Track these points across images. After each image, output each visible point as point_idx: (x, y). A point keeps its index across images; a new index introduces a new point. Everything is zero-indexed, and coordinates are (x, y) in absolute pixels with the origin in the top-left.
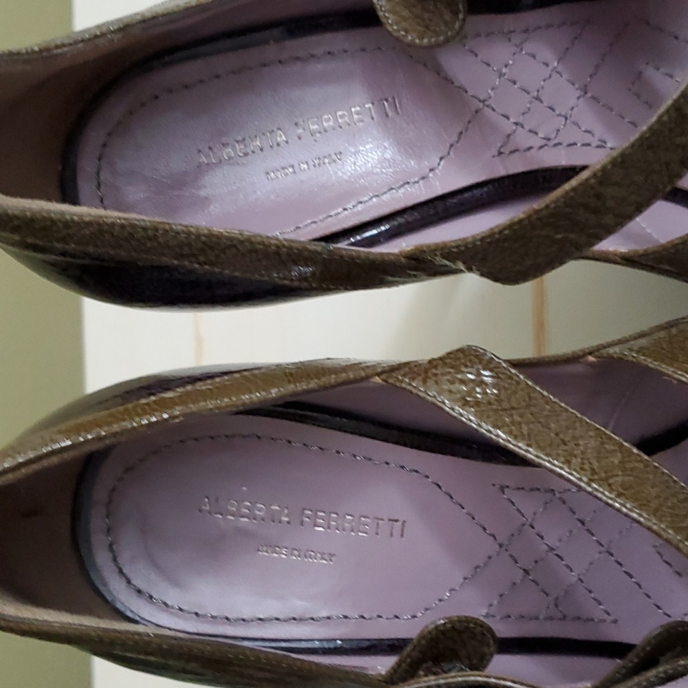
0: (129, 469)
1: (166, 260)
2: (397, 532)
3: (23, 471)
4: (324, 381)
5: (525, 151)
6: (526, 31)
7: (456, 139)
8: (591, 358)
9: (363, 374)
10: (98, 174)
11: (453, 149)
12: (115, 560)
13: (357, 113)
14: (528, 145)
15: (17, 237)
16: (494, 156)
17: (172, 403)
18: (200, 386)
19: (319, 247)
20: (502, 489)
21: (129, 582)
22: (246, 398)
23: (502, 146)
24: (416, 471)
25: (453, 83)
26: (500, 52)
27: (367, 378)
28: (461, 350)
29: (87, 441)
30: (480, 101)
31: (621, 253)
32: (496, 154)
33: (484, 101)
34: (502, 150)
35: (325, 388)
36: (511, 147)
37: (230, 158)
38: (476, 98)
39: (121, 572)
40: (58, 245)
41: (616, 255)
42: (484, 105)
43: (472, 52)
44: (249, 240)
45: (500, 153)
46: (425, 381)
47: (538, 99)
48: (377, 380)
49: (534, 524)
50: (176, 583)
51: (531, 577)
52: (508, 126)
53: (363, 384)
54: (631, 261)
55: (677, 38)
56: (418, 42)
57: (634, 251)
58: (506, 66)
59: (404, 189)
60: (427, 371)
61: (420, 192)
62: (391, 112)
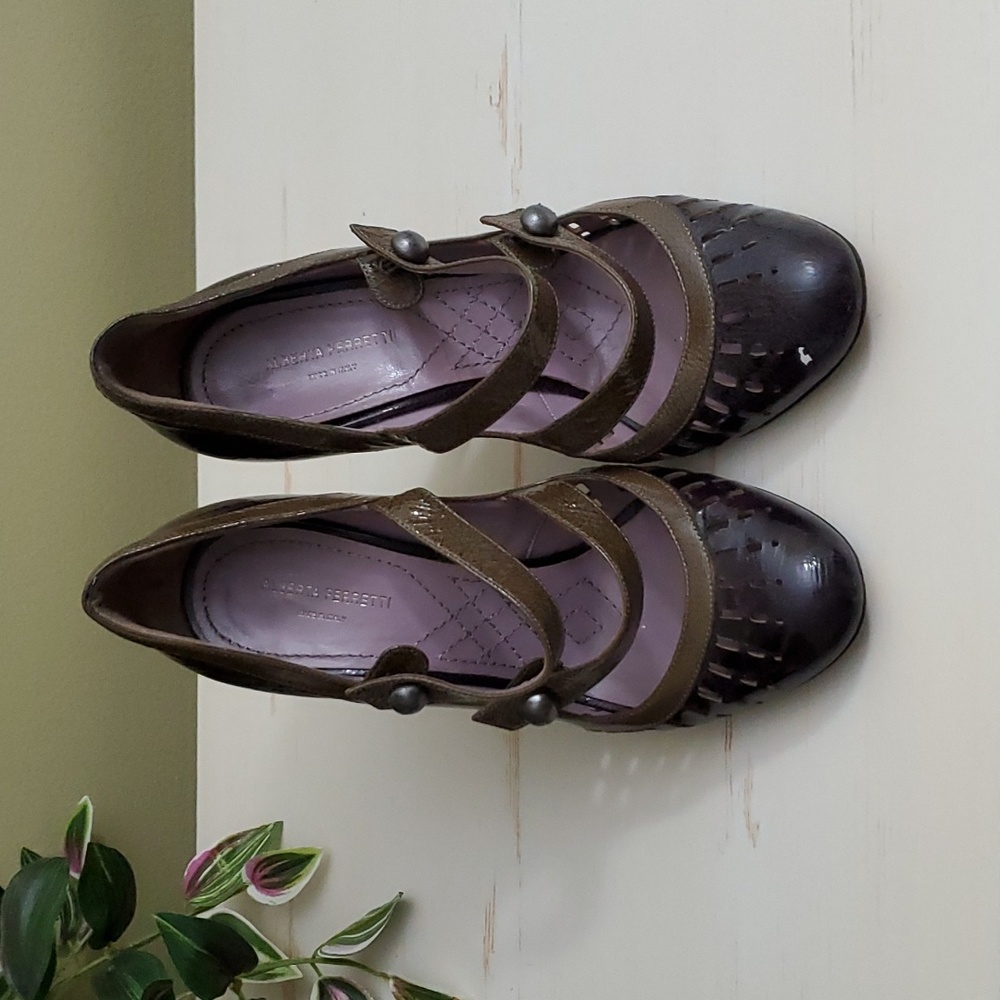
0: (218, 560)
1: (239, 432)
2: (385, 604)
3: (154, 551)
4: (333, 506)
5: (474, 366)
7: (428, 358)
8: (504, 498)
9: (356, 503)
10: (204, 372)
11: (425, 364)
12: (208, 616)
13: (367, 339)
14: (476, 362)
15: (154, 418)
16: (452, 369)
17: (241, 517)
18: (259, 507)
19: (326, 427)
20: (454, 580)
21: (216, 631)
22: (285, 515)
23: (458, 363)
25: (429, 322)
26: (462, 302)
27: (358, 506)
28: (414, 491)
29: (190, 536)
30: (446, 333)
32: (454, 368)
33: (448, 334)
34: (458, 365)
35: (333, 510)
36: (464, 363)
37: (287, 365)
38: (443, 331)
39: (211, 624)
40: (178, 423)
42: (448, 336)
43: (443, 302)
44: (286, 423)
45: (456, 368)
46: (390, 508)
47: (486, 332)
48: (365, 507)
49: (475, 603)
50: (245, 632)
51: (472, 637)
52: (463, 350)
53: (357, 509)
54: (522, 439)
55: (589, 288)
56: (393, 306)
57: (524, 434)
58: (465, 311)
59: (393, 389)
60: (392, 502)
61: (403, 391)
62: (388, 340)
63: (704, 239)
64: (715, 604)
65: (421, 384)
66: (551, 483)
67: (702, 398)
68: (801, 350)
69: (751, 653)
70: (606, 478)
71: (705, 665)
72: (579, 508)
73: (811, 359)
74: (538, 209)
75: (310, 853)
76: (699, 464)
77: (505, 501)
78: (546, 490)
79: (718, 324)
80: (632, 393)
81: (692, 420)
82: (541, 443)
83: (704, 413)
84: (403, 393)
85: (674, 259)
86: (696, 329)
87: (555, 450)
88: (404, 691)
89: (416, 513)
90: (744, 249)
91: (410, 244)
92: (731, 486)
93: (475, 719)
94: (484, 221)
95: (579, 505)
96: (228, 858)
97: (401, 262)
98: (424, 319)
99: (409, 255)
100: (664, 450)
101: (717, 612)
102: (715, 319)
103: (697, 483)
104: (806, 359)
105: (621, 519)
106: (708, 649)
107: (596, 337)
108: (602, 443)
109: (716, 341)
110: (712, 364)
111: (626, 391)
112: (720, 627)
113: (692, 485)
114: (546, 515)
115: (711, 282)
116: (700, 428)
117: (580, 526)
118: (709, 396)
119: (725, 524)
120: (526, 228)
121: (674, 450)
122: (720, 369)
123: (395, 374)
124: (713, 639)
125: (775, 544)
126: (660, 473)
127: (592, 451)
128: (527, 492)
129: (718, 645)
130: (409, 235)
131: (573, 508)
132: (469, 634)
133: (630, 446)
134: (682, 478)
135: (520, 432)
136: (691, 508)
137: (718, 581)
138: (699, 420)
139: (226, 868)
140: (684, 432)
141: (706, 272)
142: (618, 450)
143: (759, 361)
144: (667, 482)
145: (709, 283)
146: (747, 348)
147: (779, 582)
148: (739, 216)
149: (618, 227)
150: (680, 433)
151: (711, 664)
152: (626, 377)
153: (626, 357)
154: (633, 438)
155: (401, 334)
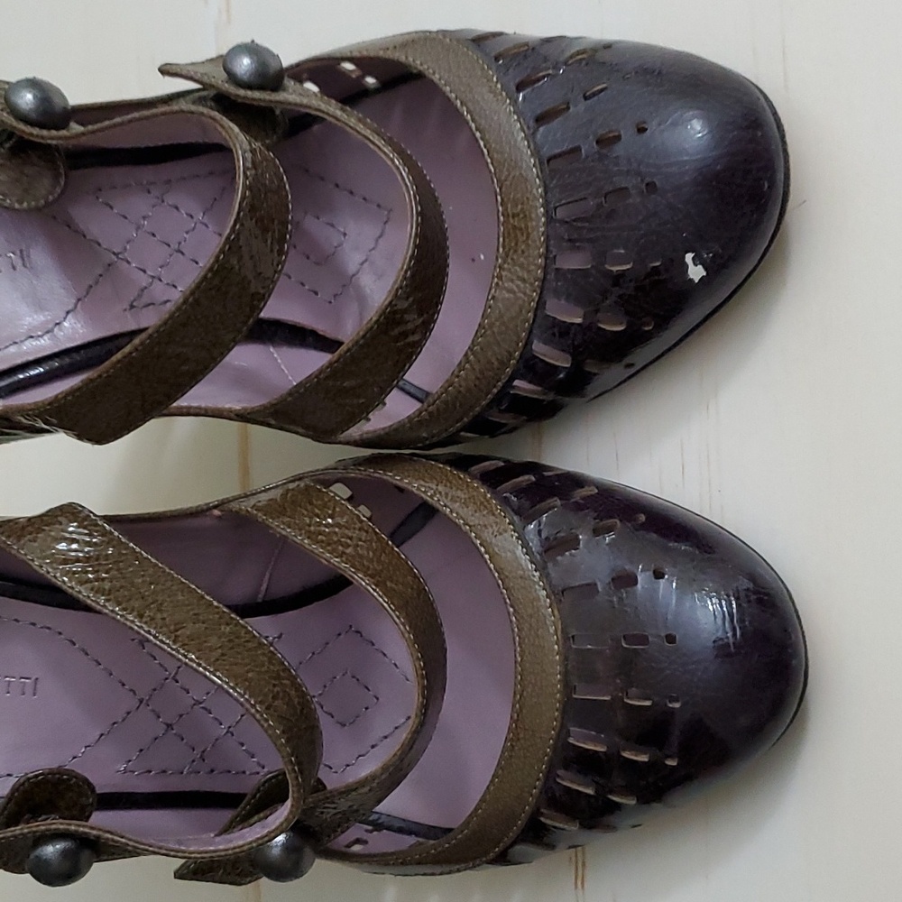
2: (29, 690)
5: (161, 304)
6: (169, 182)
7: (85, 293)
8: (216, 512)
11: (80, 303)
14: (165, 299)
16: (125, 310)
20: (142, 643)
23: (135, 300)
24: (49, 628)
25: (84, 236)
26: (138, 205)
30: (114, 253)
31: (236, 410)
32: (128, 307)
33: (117, 254)
34: (135, 304)
36: (145, 300)
38: (109, 251)
41: (231, 412)
42: (118, 257)
43: (107, 204)
45: (132, 307)
46: (19, 539)
47: (179, 251)
49: (177, 678)
51: (174, 732)
52: (143, 280)
54: (243, 417)
55: (337, 186)
56: (17, 206)
57: (245, 409)
58: (144, 218)
59: (27, 343)
60: (23, 528)
61: (45, 345)
62: (19, 263)
63: (519, 88)
64: (565, 674)
65: (74, 331)
66: (291, 486)
67: (528, 343)
68: (689, 257)
69: (626, 754)
70: (379, 474)
71: (550, 774)
72: (338, 525)
73: (705, 274)
74: (252, 49)
76: (521, 448)
77: (219, 517)
78: (284, 496)
79: (550, 220)
80: (416, 337)
81: (512, 378)
82: (273, 422)
83: (531, 367)
84: (44, 348)
85: (473, 120)
86: (513, 233)
87: (297, 433)
88: (51, 850)
89: (62, 546)
90: (586, 98)
91: (35, 97)
92: (575, 481)
93: (180, 875)
94: (166, 71)
95: (338, 520)
97: (21, 126)
98: (76, 231)
99: (34, 116)
100: (466, 428)
101: (568, 688)
102: (547, 213)
103: (521, 479)
104: (696, 273)
105: (401, 534)
106: (554, 748)
107: (352, 259)
108: (369, 420)
109: (547, 249)
110: (542, 289)
111: (405, 335)
112: (575, 711)
113: (514, 480)
114: (285, 537)
115: (536, 152)
116: (524, 390)
117: (340, 556)
118: (540, 339)
119: (573, 543)
120: (232, 77)
121: (484, 427)
122: (557, 294)
123: (32, 319)
124: (563, 732)
125: (659, 575)
126: (462, 463)
127: (355, 432)
128: (253, 501)
129: (571, 740)
130: (33, 84)
131: (327, 525)
132: (169, 726)
133: (414, 422)
134: (498, 469)
135: (237, 407)
136: (516, 518)
137: (567, 638)
138: (522, 378)
140: (497, 400)
141: (526, 138)
142: (396, 430)
143: (618, 279)
144: (473, 477)
145: (532, 155)
146: (601, 257)
147: (671, 639)
148: (573, 51)
149: (377, 91)
150: (492, 401)
151: (560, 772)
152: (405, 311)
153: (405, 278)
154: (420, 412)
155: (41, 256)
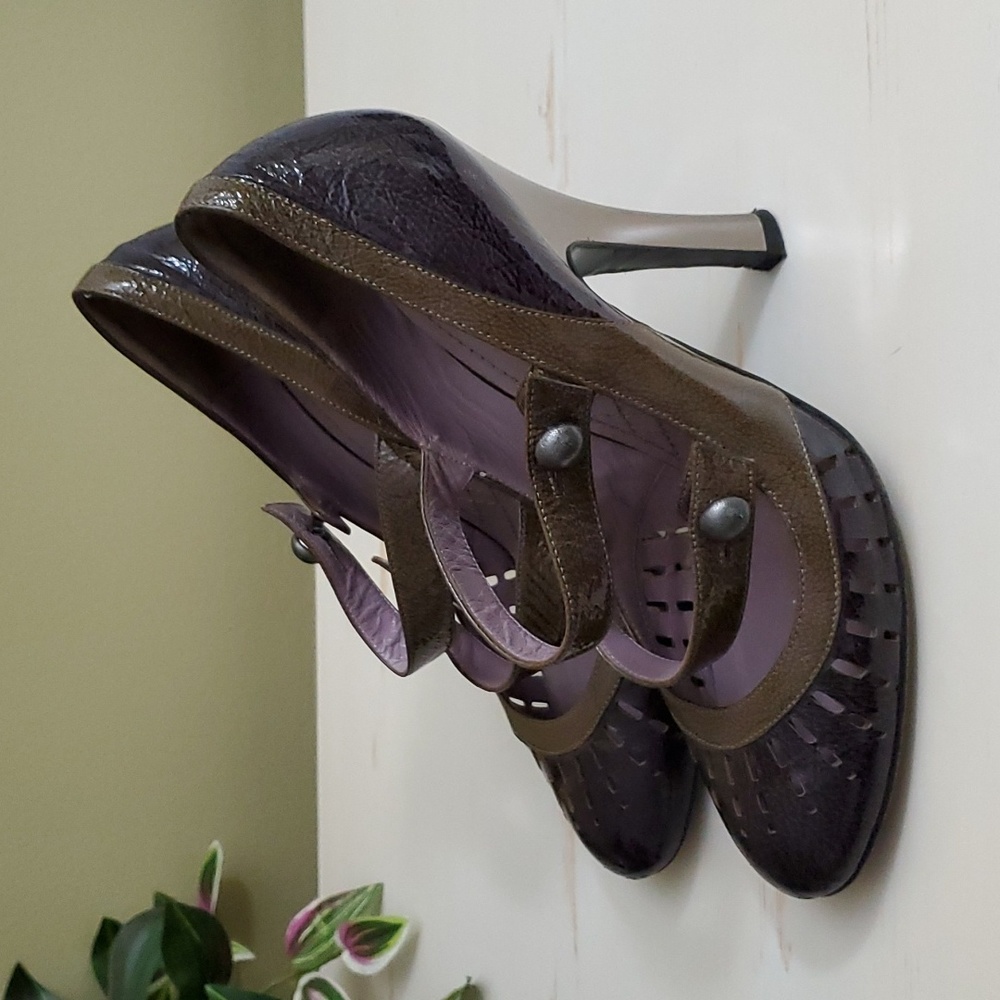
75: (397, 922)
96: (327, 919)
139: (324, 930)
